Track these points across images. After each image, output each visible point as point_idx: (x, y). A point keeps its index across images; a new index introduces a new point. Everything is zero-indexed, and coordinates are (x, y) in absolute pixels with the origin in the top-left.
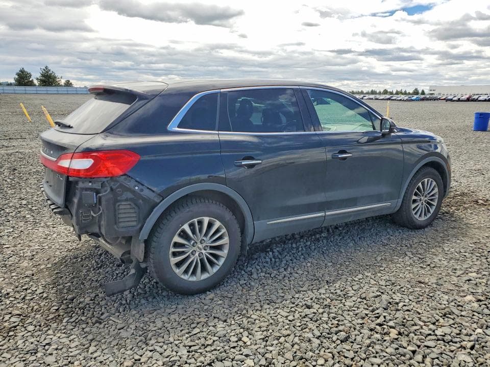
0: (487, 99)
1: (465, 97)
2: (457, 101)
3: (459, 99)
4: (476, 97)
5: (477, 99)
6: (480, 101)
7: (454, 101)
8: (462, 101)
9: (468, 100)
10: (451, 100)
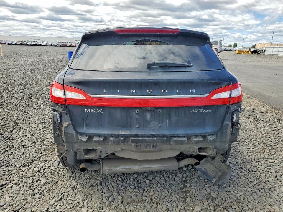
0: (32, 44)
1: (19, 43)
2: (14, 45)
3: (16, 44)
4: (25, 43)
5: (26, 44)
6: (28, 45)
7: (13, 45)
8: (18, 45)
9: (21, 44)
10: (11, 44)
